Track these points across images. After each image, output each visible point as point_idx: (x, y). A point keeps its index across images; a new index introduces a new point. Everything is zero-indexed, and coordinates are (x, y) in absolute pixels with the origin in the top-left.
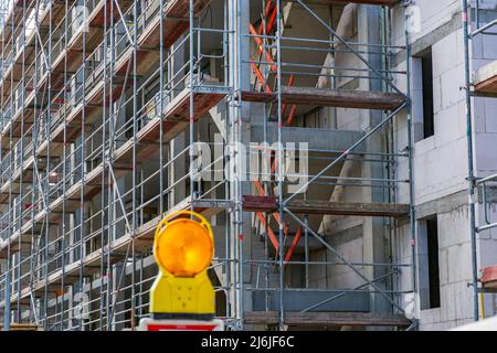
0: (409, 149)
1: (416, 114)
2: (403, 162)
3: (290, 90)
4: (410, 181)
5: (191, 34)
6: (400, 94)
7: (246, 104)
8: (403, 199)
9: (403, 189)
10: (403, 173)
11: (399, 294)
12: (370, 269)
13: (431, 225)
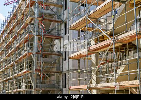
0: (62, 62)
1: (64, 57)
2: (61, 64)
3: (44, 52)
4: (62, 67)
5: (28, 43)
6: (61, 53)
7: (37, 54)
8: (61, 70)
9: (61, 68)
10: (61, 66)
11: (60, 85)
12: (56, 81)
13: (65, 74)
